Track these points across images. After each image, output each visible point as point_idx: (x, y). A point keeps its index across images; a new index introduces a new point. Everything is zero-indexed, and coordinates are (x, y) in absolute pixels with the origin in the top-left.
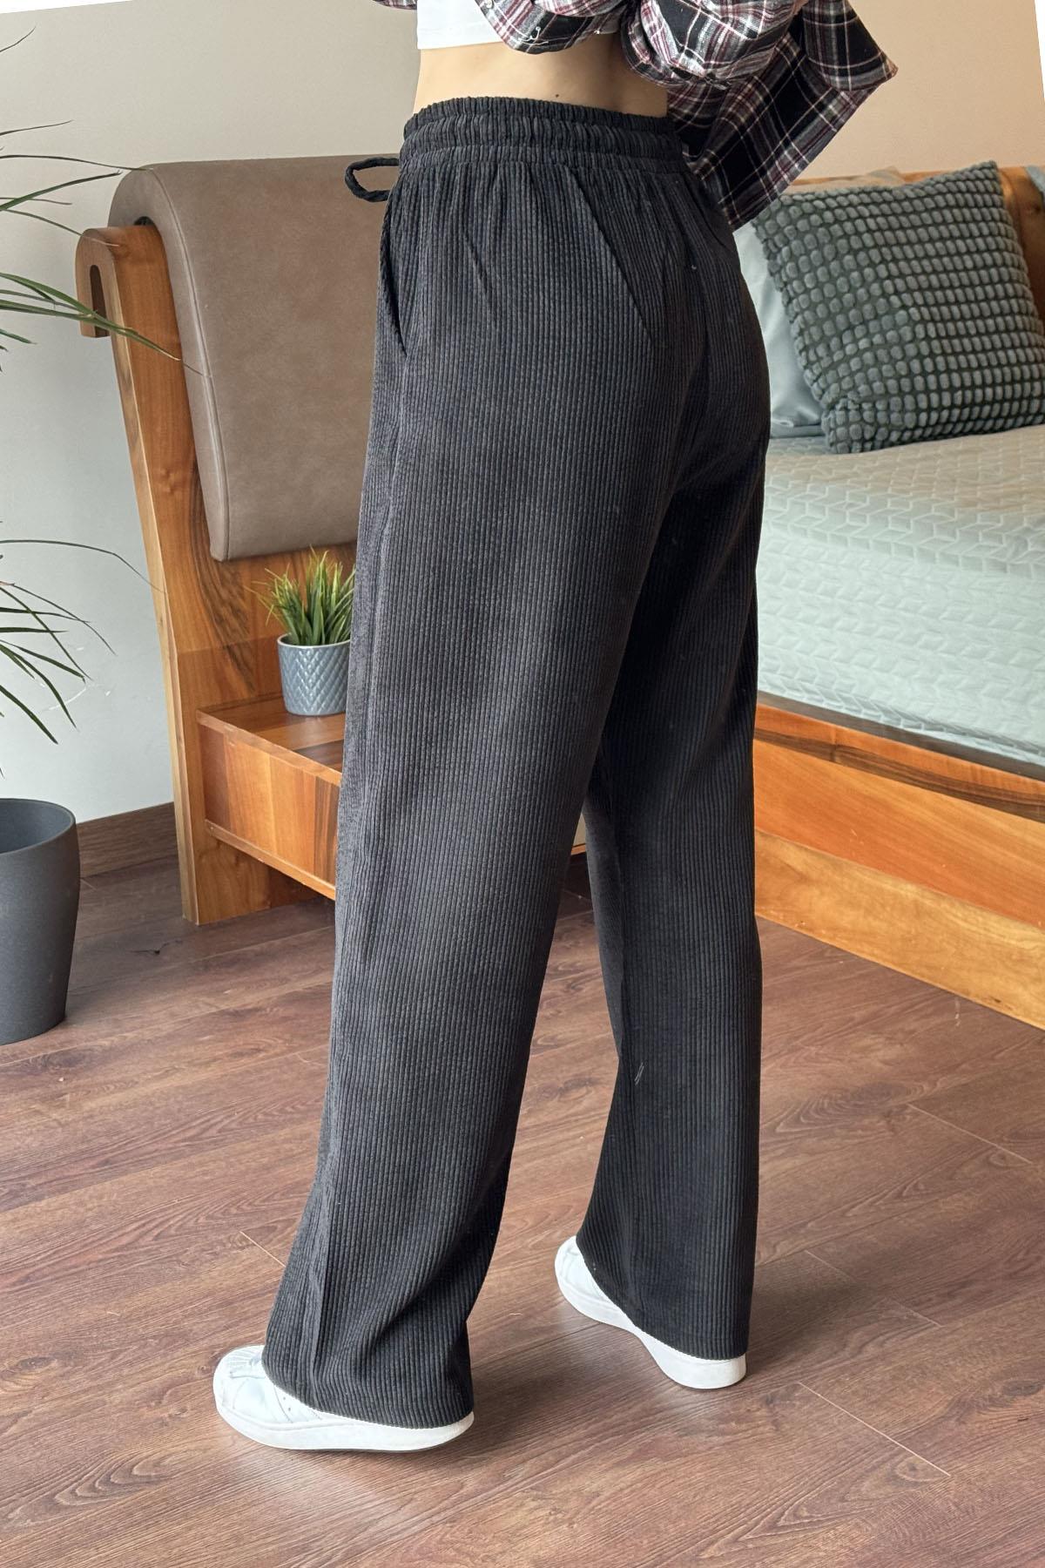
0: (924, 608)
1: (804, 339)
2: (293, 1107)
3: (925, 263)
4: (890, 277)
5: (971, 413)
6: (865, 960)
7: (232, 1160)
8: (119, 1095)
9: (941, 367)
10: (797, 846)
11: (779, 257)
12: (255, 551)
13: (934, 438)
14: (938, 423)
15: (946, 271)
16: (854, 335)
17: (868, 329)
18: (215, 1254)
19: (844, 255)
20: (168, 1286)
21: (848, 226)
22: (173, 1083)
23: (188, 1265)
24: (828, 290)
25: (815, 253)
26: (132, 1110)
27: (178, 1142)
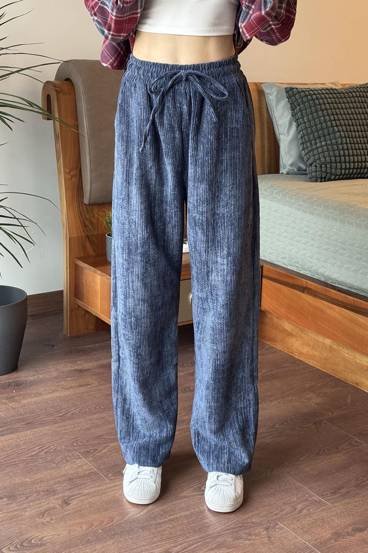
0: (340, 240)
1: (303, 140)
2: (99, 407)
3: (347, 116)
4: (335, 120)
5: (360, 171)
6: (311, 365)
7: (76, 425)
8: (35, 398)
9: (351, 153)
10: (289, 322)
11: (296, 110)
12: (100, 201)
13: (347, 179)
14: (348, 174)
15: (354, 119)
16: (320, 140)
17: (325, 139)
18: (67, 460)
19: (319, 111)
20: (49, 472)
21: (321, 101)
22: (56, 395)
23: (56, 464)
24: (312, 123)
25: (308, 109)
26: (40, 404)
27: (56, 417)
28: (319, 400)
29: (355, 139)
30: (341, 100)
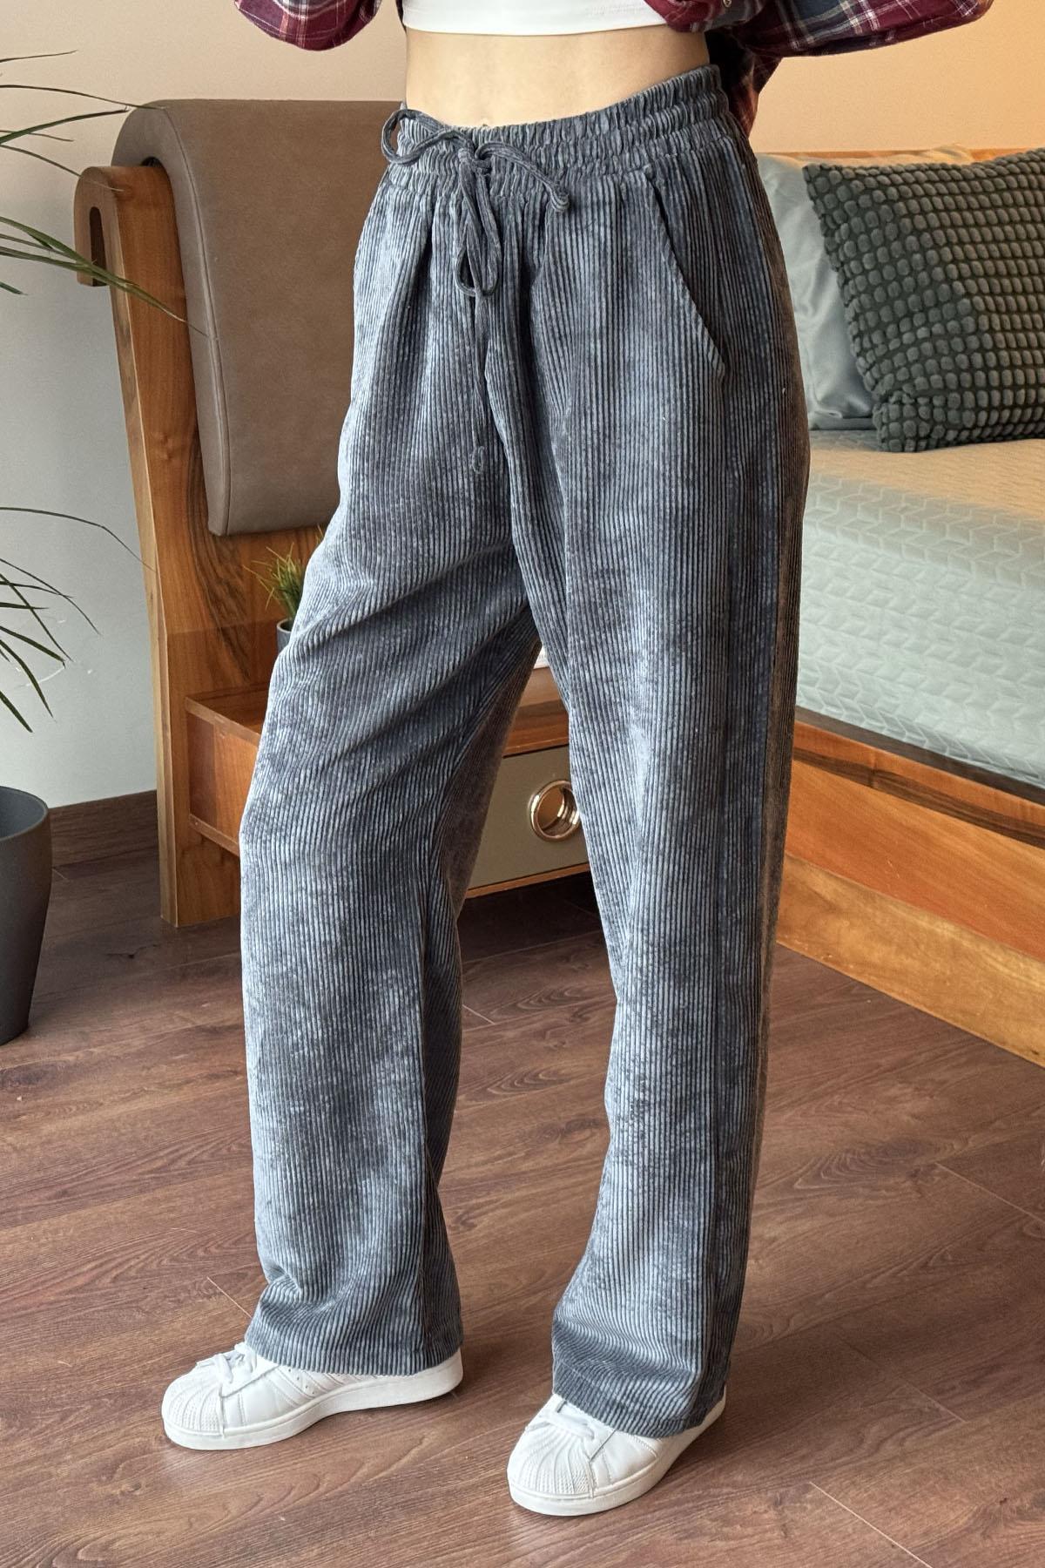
0: (982, 627)
1: (859, 325)
3: (993, 247)
4: (955, 261)
6: (895, 1000)
7: (202, 1196)
8: (81, 1117)
9: (1006, 361)
10: (827, 874)
11: (836, 234)
12: (256, 526)
13: (993, 439)
14: (998, 423)
15: (1014, 257)
16: (912, 322)
17: (927, 318)
18: (178, 1302)
19: (907, 236)
20: (126, 1336)
21: (914, 204)
22: (139, 1106)
23: (148, 1313)
24: (888, 271)
25: (875, 232)
26: (95, 1136)
27: (143, 1174)
28: (922, 1105)
29: (1017, 318)
30: (972, 199)
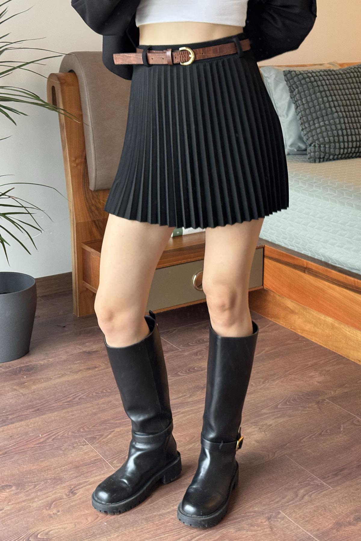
1: (301, 121)
2: (106, 391)
3: (345, 96)
4: (333, 101)
5: (359, 150)
7: (83, 410)
8: (45, 383)
9: (349, 133)
10: (291, 301)
11: (294, 92)
12: (105, 187)
13: (345, 158)
14: (347, 153)
15: (352, 99)
16: (318, 121)
17: (323, 119)
18: (74, 447)
19: (317, 93)
20: (56, 459)
21: (319, 83)
22: (64, 379)
23: (64, 451)
24: (311, 104)
25: (307, 91)
26: (49, 390)
27: (64, 403)
28: (321, 379)
29: (353, 119)
30: (339, 81)
